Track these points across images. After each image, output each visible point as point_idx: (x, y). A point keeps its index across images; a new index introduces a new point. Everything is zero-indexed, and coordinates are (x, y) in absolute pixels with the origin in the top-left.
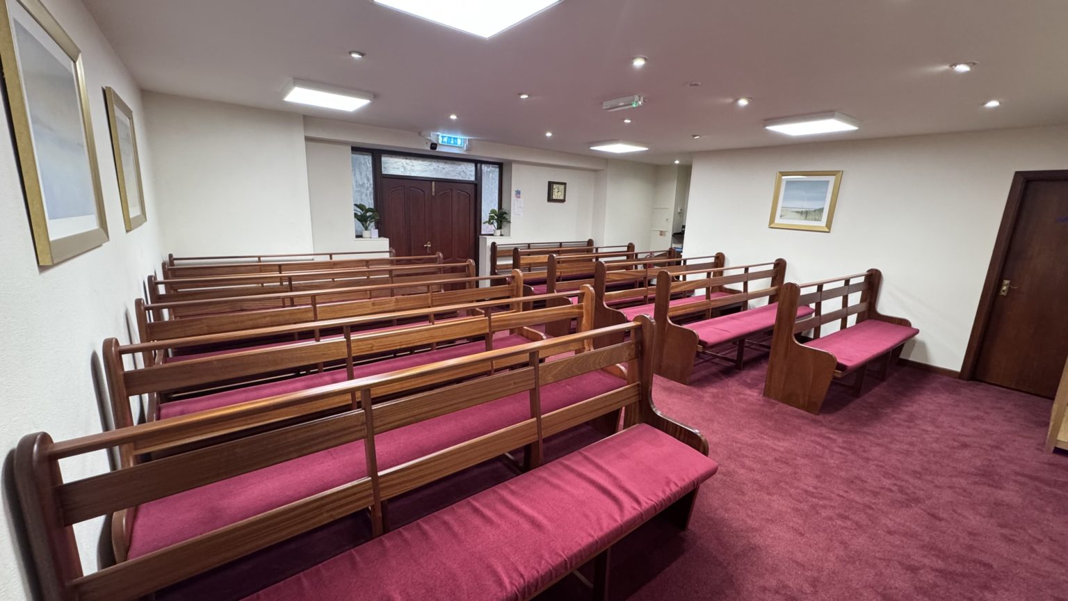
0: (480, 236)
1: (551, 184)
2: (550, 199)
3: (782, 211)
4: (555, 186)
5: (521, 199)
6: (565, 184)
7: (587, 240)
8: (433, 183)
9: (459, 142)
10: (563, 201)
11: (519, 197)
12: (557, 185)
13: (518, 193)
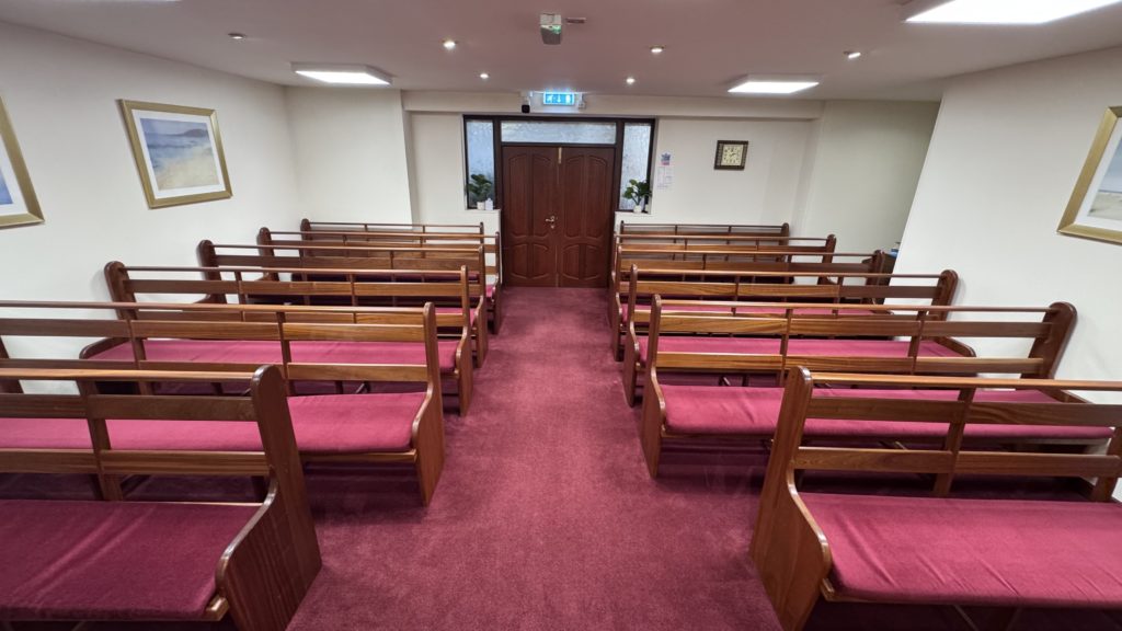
0: (617, 213)
1: (721, 143)
2: (718, 167)
3: (1098, 197)
4: (726, 147)
5: (671, 166)
6: (745, 143)
7: (781, 225)
8: (560, 150)
9: (568, 99)
10: (741, 168)
11: (668, 164)
12: (731, 146)
13: (667, 158)
